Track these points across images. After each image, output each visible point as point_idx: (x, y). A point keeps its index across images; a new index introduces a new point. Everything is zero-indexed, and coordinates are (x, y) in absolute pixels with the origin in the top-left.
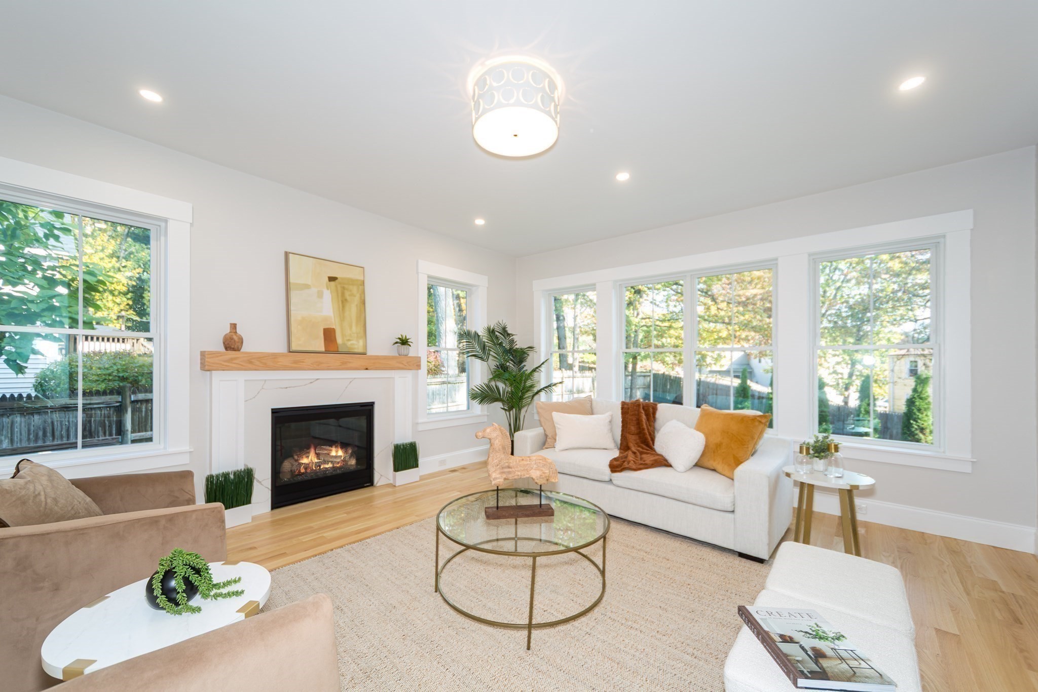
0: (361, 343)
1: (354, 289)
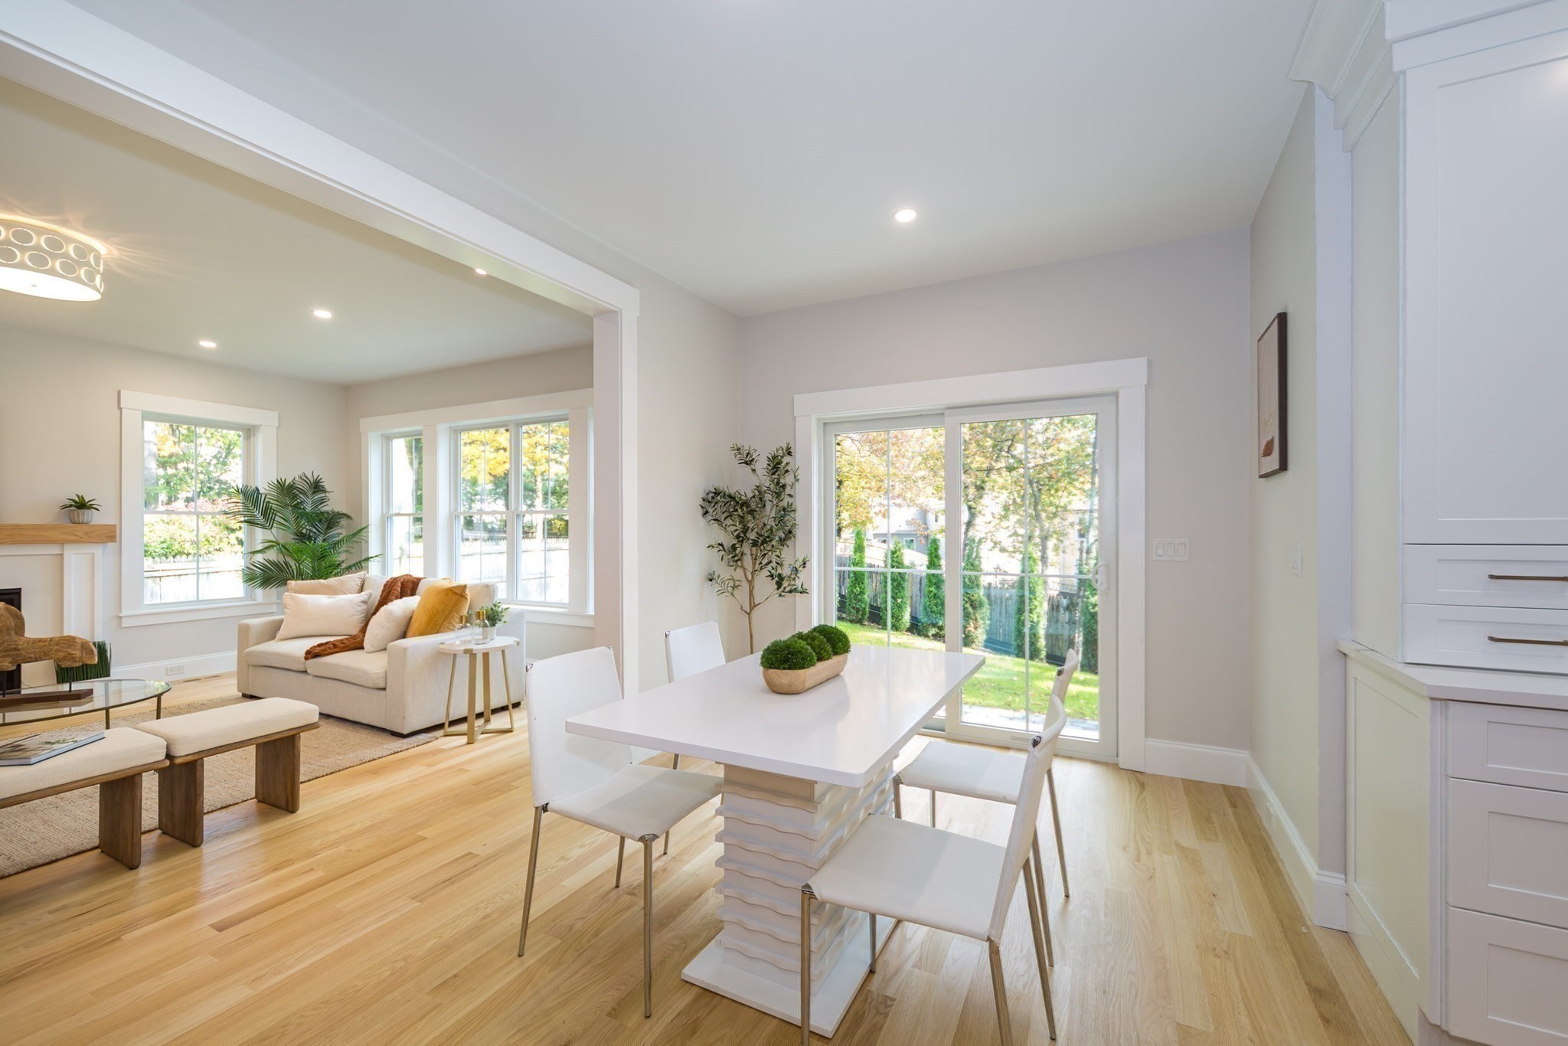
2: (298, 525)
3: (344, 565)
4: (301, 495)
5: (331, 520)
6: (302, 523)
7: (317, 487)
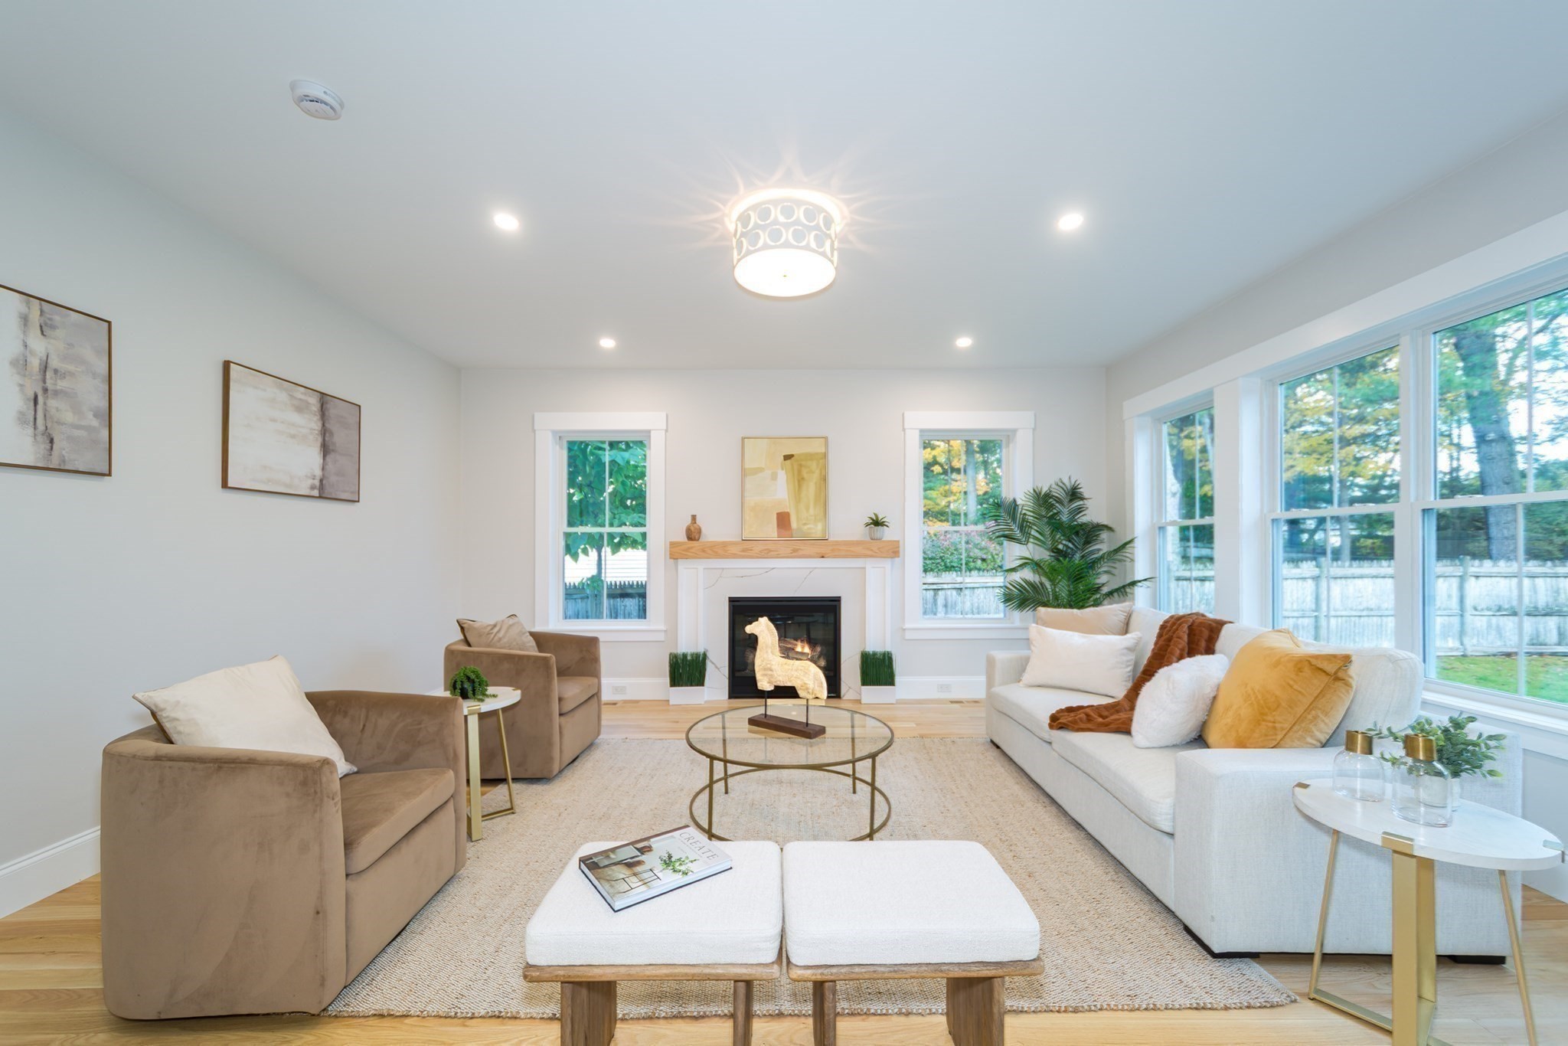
0: (820, 526)
1: (813, 465)
2: (1053, 540)
3: (1105, 590)
4: (1057, 505)
5: (1090, 533)
6: (1058, 536)
7: (1074, 494)
